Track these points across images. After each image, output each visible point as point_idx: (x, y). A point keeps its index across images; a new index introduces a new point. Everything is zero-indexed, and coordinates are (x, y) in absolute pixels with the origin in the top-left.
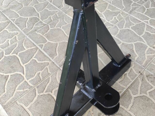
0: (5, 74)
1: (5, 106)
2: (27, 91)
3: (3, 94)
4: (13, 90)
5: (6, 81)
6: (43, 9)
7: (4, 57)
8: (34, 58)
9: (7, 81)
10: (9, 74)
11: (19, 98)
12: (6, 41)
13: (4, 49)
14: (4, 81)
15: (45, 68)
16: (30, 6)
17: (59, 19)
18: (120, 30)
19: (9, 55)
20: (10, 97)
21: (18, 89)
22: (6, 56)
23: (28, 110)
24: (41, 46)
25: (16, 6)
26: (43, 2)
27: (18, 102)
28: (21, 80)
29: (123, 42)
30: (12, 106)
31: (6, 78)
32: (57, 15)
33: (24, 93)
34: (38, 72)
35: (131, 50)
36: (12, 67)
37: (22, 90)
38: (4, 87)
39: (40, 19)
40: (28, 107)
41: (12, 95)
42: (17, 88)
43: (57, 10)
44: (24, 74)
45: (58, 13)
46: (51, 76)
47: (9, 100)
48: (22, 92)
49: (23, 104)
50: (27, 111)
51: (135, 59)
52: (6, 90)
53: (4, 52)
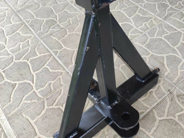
0: (13, 82)
1: (9, 117)
2: (34, 102)
3: (9, 104)
4: (20, 100)
6: (62, 11)
7: (13, 62)
8: (47, 65)
9: (14, 90)
10: (17, 83)
11: (26, 109)
12: (17, 45)
13: (14, 54)
14: (11, 89)
15: (58, 78)
16: (48, 6)
17: (79, 23)
18: (151, 39)
19: (18, 61)
20: (16, 107)
21: (25, 100)
22: (16, 61)
23: (33, 124)
24: (56, 53)
25: (33, 5)
26: (63, 3)
27: (23, 114)
28: (29, 89)
29: (153, 53)
30: (16, 118)
31: (14, 86)
32: (78, 18)
33: (31, 104)
34: (50, 82)
35: (161, 63)
36: (21, 75)
37: (29, 102)
38: (10, 96)
39: (57, 22)
40: (35, 120)
41: (18, 106)
42: (24, 99)
43: (77, 12)
44: (33, 83)
45: (78, 16)
46: (64, 88)
47: (14, 111)
48: (29, 103)
49: (29, 116)
50: (32, 126)
51: (165, 75)
52: (12, 99)
53: (14, 57)
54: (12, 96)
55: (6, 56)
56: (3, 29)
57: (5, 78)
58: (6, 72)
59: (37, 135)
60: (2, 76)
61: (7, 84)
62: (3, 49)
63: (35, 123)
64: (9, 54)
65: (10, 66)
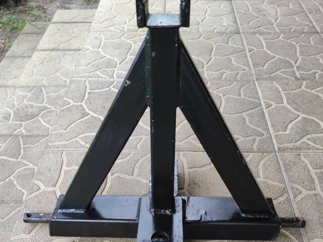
0: (87, 110)
1: (49, 146)
3: (62, 131)
4: (76, 135)
6: (225, 56)
7: (108, 89)
9: (80, 120)
10: (91, 113)
11: (71, 149)
13: (118, 79)
14: (78, 117)
16: (211, 42)
17: (235, 83)
20: (64, 140)
21: (80, 138)
22: (112, 89)
23: (63, 172)
27: (64, 153)
28: (96, 130)
30: (53, 153)
31: (85, 115)
33: (82, 147)
37: (83, 143)
38: (71, 124)
39: (205, 68)
40: (69, 169)
41: (68, 140)
42: (80, 136)
43: (246, 68)
45: (242, 73)
46: (135, 153)
47: (59, 143)
48: (81, 145)
49: (67, 160)
50: (60, 172)
52: (68, 129)
53: (115, 83)
54: (72, 125)
55: (108, 78)
56: (133, 45)
57: (84, 101)
58: (91, 95)
59: (55, 186)
60: (84, 97)
61: (81, 108)
62: (113, 68)
63: (66, 171)
64: (112, 77)
65: (101, 90)
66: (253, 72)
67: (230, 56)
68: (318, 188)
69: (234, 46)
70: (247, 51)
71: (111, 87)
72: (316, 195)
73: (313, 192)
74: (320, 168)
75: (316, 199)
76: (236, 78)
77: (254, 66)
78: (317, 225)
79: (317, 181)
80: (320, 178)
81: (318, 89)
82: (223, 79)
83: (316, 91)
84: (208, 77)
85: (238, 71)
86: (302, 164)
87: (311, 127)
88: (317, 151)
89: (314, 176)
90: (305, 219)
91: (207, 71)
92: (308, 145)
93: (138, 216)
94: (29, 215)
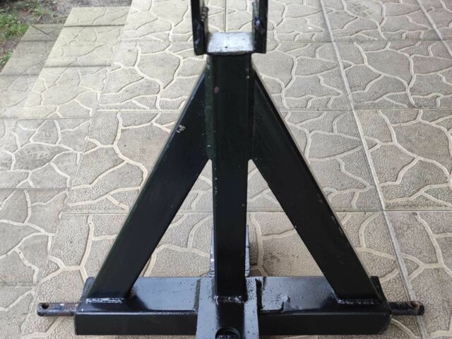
0: (121, 156)
2: (122, 209)
3: (87, 186)
4: (105, 191)
5: (110, 168)
6: (311, 74)
7: (149, 124)
9: (112, 170)
10: (127, 160)
11: (100, 211)
13: (162, 110)
14: (108, 165)
16: (291, 55)
17: (326, 113)
19: (159, 126)
20: (90, 198)
21: (112, 196)
22: (155, 124)
23: (90, 244)
26: (326, 60)
27: (91, 217)
28: (134, 183)
30: (76, 216)
31: (118, 161)
32: (331, 102)
33: (115, 209)
36: (143, 151)
37: (116, 202)
38: (99, 175)
39: (284, 91)
40: (97, 239)
41: (96, 199)
42: (113, 192)
43: (340, 91)
45: (336, 99)
47: (83, 203)
48: (114, 205)
49: (96, 227)
50: (86, 245)
51: (432, 334)
52: (96, 181)
53: (158, 116)
54: (100, 177)
55: (148, 108)
56: (182, 61)
57: (116, 143)
58: (126, 133)
59: (80, 264)
60: (116, 136)
61: (111, 153)
62: (154, 94)
63: (94, 243)
64: (154, 107)
65: (139, 126)
66: (350, 97)
67: (319, 75)
68: (441, 260)
69: (324, 60)
70: (342, 67)
71: (153, 121)
72: (438, 270)
73: (434, 266)
74: (444, 232)
75: (439, 276)
76: (326, 107)
77: (351, 88)
78: (439, 312)
79: (439, 251)
80: (443, 247)
81: (440, 120)
82: (308, 107)
83: (438, 124)
84: (288, 105)
85: (329, 96)
86: (418, 226)
87: (431, 174)
88: (438, 208)
89: (436, 244)
90: (424, 303)
91: (286, 96)
92: (427, 200)
93: (197, 305)
94: (45, 306)
